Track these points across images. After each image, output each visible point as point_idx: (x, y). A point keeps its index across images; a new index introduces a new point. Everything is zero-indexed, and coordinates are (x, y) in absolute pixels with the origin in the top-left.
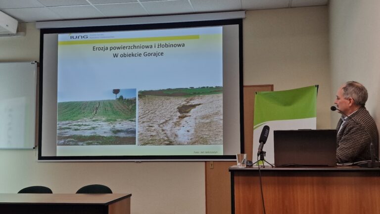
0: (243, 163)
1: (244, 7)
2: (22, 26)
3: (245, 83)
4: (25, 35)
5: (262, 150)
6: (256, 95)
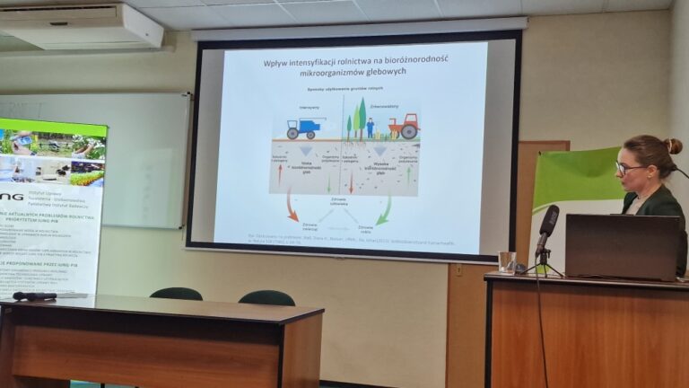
0: (510, 269)
2: (170, 36)
5: (543, 246)
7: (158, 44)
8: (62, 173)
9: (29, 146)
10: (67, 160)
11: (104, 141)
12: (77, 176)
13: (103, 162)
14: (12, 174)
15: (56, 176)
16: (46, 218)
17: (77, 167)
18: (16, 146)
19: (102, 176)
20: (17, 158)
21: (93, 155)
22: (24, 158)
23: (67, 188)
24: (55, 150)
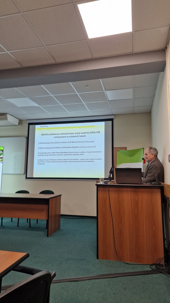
1: (113, 114)
2: (21, 122)
3: (114, 146)
4: (22, 126)
6: (118, 152)
13: (2, 156)
19: (2, 160)
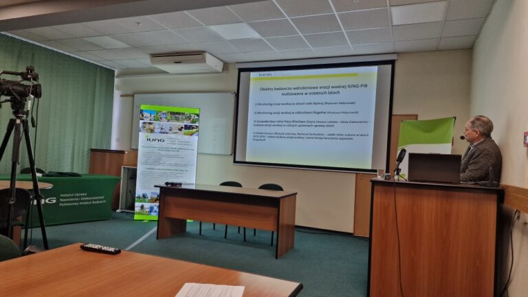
0: (383, 177)
1: (396, 51)
2: (226, 66)
3: (394, 112)
4: (228, 73)
6: (402, 124)
7: (221, 71)
8: (180, 130)
9: (166, 118)
10: (182, 124)
11: (198, 115)
12: (187, 131)
13: (198, 125)
14: (159, 130)
15: (178, 131)
16: (174, 150)
17: (187, 127)
18: (161, 118)
19: (197, 131)
20: (161, 123)
21: (194, 122)
22: (164, 123)
23: (182, 137)
24: (177, 120)
